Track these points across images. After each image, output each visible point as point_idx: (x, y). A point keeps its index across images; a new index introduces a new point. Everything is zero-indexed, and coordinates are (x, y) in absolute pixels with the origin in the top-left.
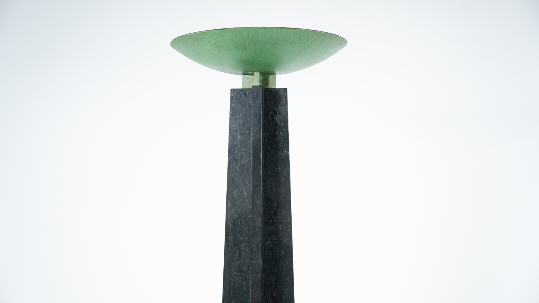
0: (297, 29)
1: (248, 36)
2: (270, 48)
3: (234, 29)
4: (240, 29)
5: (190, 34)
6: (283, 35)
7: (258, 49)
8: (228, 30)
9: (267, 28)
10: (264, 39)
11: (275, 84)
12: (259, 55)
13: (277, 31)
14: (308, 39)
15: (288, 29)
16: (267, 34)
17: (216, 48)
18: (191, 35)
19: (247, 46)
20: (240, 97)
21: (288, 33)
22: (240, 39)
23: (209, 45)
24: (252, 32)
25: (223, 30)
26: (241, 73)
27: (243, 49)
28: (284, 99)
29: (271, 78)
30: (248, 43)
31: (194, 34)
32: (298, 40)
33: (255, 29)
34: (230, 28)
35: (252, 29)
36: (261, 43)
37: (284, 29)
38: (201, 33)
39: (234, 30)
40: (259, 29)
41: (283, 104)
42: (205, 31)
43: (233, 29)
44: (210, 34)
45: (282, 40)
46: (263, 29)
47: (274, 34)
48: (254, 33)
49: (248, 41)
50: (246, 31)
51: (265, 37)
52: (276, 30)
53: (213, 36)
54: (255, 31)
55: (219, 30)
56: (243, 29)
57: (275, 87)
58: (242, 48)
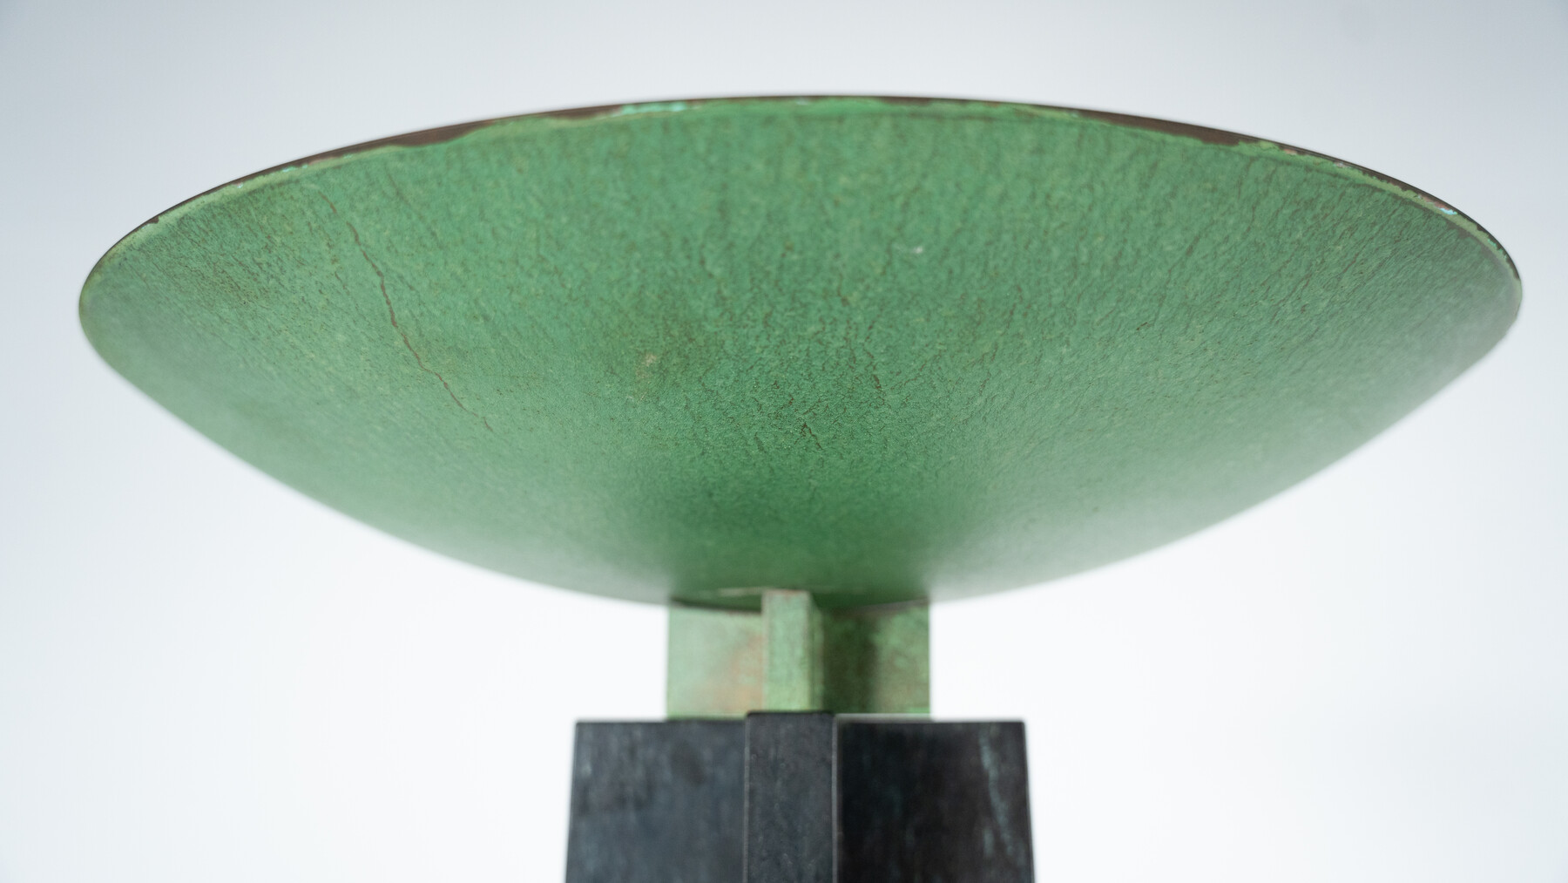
0: (1243, 147)
1: (723, 209)
2: (937, 358)
3: (564, 123)
4: (625, 127)
5: (154, 220)
6: (1096, 214)
7: (818, 363)
8: (501, 141)
9: (939, 117)
10: (889, 251)
11: (920, 687)
12: (822, 438)
13: (1039, 150)
14: (1308, 277)
15: (1155, 135)
16: (929, 185)
17: (407, 361)
18: (162, 238)
19: (709, 328)
20: (650, 786)
21: (1144, 186)
22: (633, 247)
23: (340, 337)
24: (759, 166)
25: (443, 147)
26: (663, 591)
27: (662, 371)
28: (1000, 806)
29: (892, 634)
30: (720, 300)
31: (181, 221)
32: (1223, 275)
33: (801, 119)
34: (518, 118)
35: (769, 120)
36: (854, 298)
37: (1121, 131)
38: (238, 201)
39: (560, 132)
40: (841, 119)
41: (999, 845)
42: (273, 177)
43: (555, 123)
44: (324, 210)
45: (1074, 264)
46: (886, 123)
47: (1003, 197)
48: (790, 169)
49: (717, 272)
50: (701, 147)
51: (900, 228)
52: (1027, 137)
53: (357, 221)
54: (803, 150)
55: (408, 151)
56: (666, 125)
57: (925, 704)
58: (651, 360)
